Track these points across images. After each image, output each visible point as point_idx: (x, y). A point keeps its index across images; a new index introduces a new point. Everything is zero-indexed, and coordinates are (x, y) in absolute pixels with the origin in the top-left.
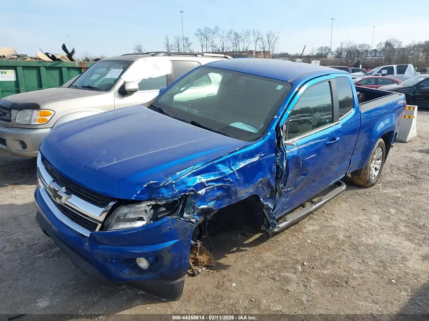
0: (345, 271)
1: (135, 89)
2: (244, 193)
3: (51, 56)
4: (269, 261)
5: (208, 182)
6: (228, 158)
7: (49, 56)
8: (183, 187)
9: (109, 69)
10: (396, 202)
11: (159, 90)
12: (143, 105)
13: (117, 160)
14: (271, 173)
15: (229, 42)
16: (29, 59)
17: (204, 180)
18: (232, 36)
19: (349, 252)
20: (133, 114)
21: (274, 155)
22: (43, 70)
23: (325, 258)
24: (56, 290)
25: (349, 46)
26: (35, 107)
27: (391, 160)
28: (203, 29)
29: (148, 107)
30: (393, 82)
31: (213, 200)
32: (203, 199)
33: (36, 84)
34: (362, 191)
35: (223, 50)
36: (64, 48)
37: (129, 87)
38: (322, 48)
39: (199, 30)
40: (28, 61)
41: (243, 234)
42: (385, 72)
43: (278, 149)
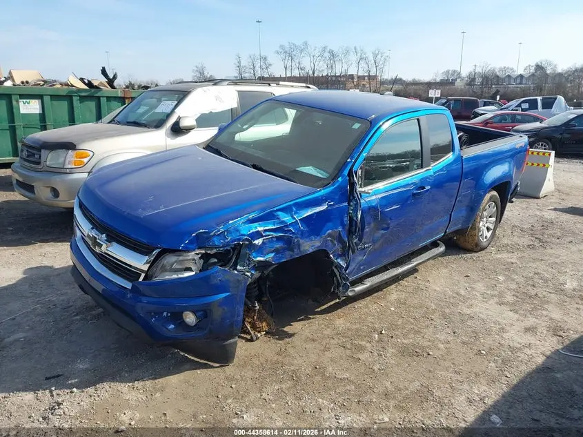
0: (429, 341)
1: (191, 126)
2: (309, 246)
3: (87, 82)
4: (341, 329)
5: (265, 231)
6: (290, 205)
7: (84, 83)
8: (236, 236)
9: (160, 101)
10: (508, 268)
11: (217, 128)
12: (198, 145)
13: (165, 207)
14: (343, 225)
15: (321, 63)
16: (59, 86)
17: (260, 229)
18: (327, 54)
19: (438, 321)
20: (185, 156)
21: (346, 204)
22: (75, 99)
23: (408, 327)
24: (96, 352)
25: (484, 69)
26: (70, 146)
27: (515, 220)
28: (287, 45)
29: (204, 148)
30: (536, 119)
31: (272, 252)
32: (260, 250)
33: (66, 118)
34: (469, 255)
35: (314, 73)
36: (104, 72)
37: (184, 123)
38: (448, 72)
39: (281, 46)
40: (58, 88)
41: (315, 300)
42: (526, 106)
43: (351, 198)
